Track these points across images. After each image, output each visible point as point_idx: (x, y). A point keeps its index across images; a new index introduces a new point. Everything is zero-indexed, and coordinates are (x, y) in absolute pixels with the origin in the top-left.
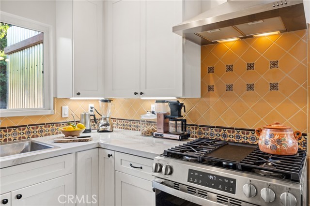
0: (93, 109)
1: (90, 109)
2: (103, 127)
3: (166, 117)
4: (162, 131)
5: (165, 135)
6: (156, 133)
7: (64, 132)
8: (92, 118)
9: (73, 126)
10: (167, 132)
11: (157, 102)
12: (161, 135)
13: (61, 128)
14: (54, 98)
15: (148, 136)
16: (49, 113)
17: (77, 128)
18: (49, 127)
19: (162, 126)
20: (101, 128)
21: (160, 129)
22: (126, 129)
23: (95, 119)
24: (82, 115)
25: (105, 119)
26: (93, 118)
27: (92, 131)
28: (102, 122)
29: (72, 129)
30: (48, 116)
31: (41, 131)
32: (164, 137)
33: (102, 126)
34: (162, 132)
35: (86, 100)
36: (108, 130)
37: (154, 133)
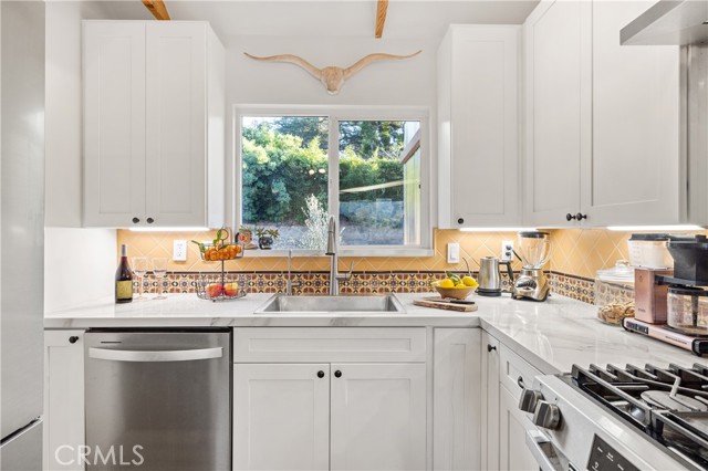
0: (510, 251)
1: (505, 251)
2: (522, 289)
3: (659, 279)
4: (648, 317)
5: (655, 331)
6: (632, 320)
7: (439, 289)
8: (504, 268)
9: (454, 281)
10: (661, 322)
11: (635, 237)
12: (642, 328)
13: (438, 283)
14: (434, 229)
15: (613, 324)
16: (424, 253)
17: (461, 285)
18: (425, 277)
19: (647, 304)
20: (520, 291)
21: (643, 311)
22: (583, 299)
23: (510, 271)
24: (482, 261)
25: (529, 273)
26: (506, 270)
27: (503, 294)
28: (524, 278)
29: (451, 285)
30: (423, 259)
31: (412, 283)
32: (650, 334)
33: (520, 286)
34: (650, 320)
35: (497, 233)
36: (534, 297)
37: (626, 320)
